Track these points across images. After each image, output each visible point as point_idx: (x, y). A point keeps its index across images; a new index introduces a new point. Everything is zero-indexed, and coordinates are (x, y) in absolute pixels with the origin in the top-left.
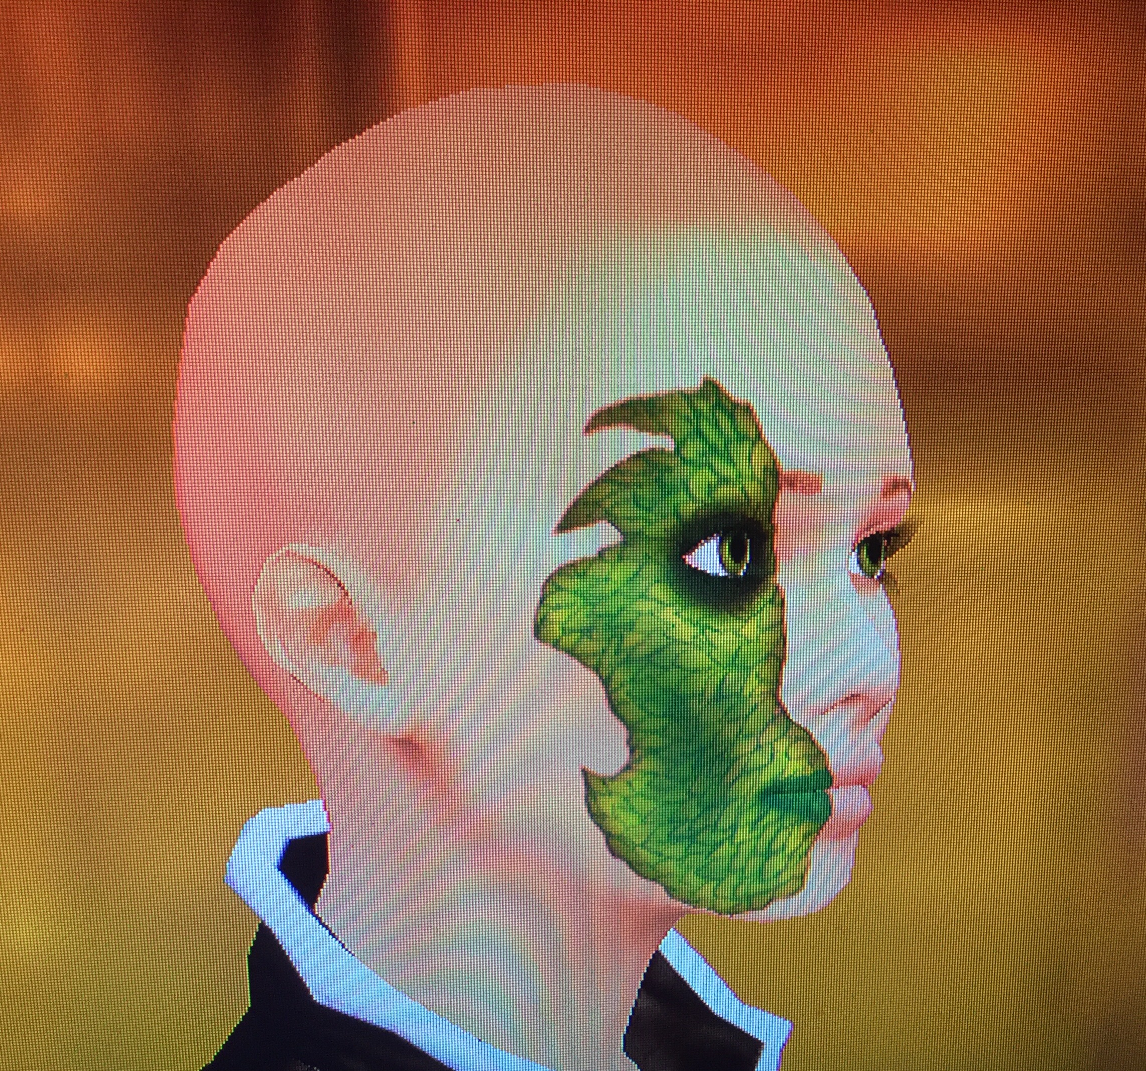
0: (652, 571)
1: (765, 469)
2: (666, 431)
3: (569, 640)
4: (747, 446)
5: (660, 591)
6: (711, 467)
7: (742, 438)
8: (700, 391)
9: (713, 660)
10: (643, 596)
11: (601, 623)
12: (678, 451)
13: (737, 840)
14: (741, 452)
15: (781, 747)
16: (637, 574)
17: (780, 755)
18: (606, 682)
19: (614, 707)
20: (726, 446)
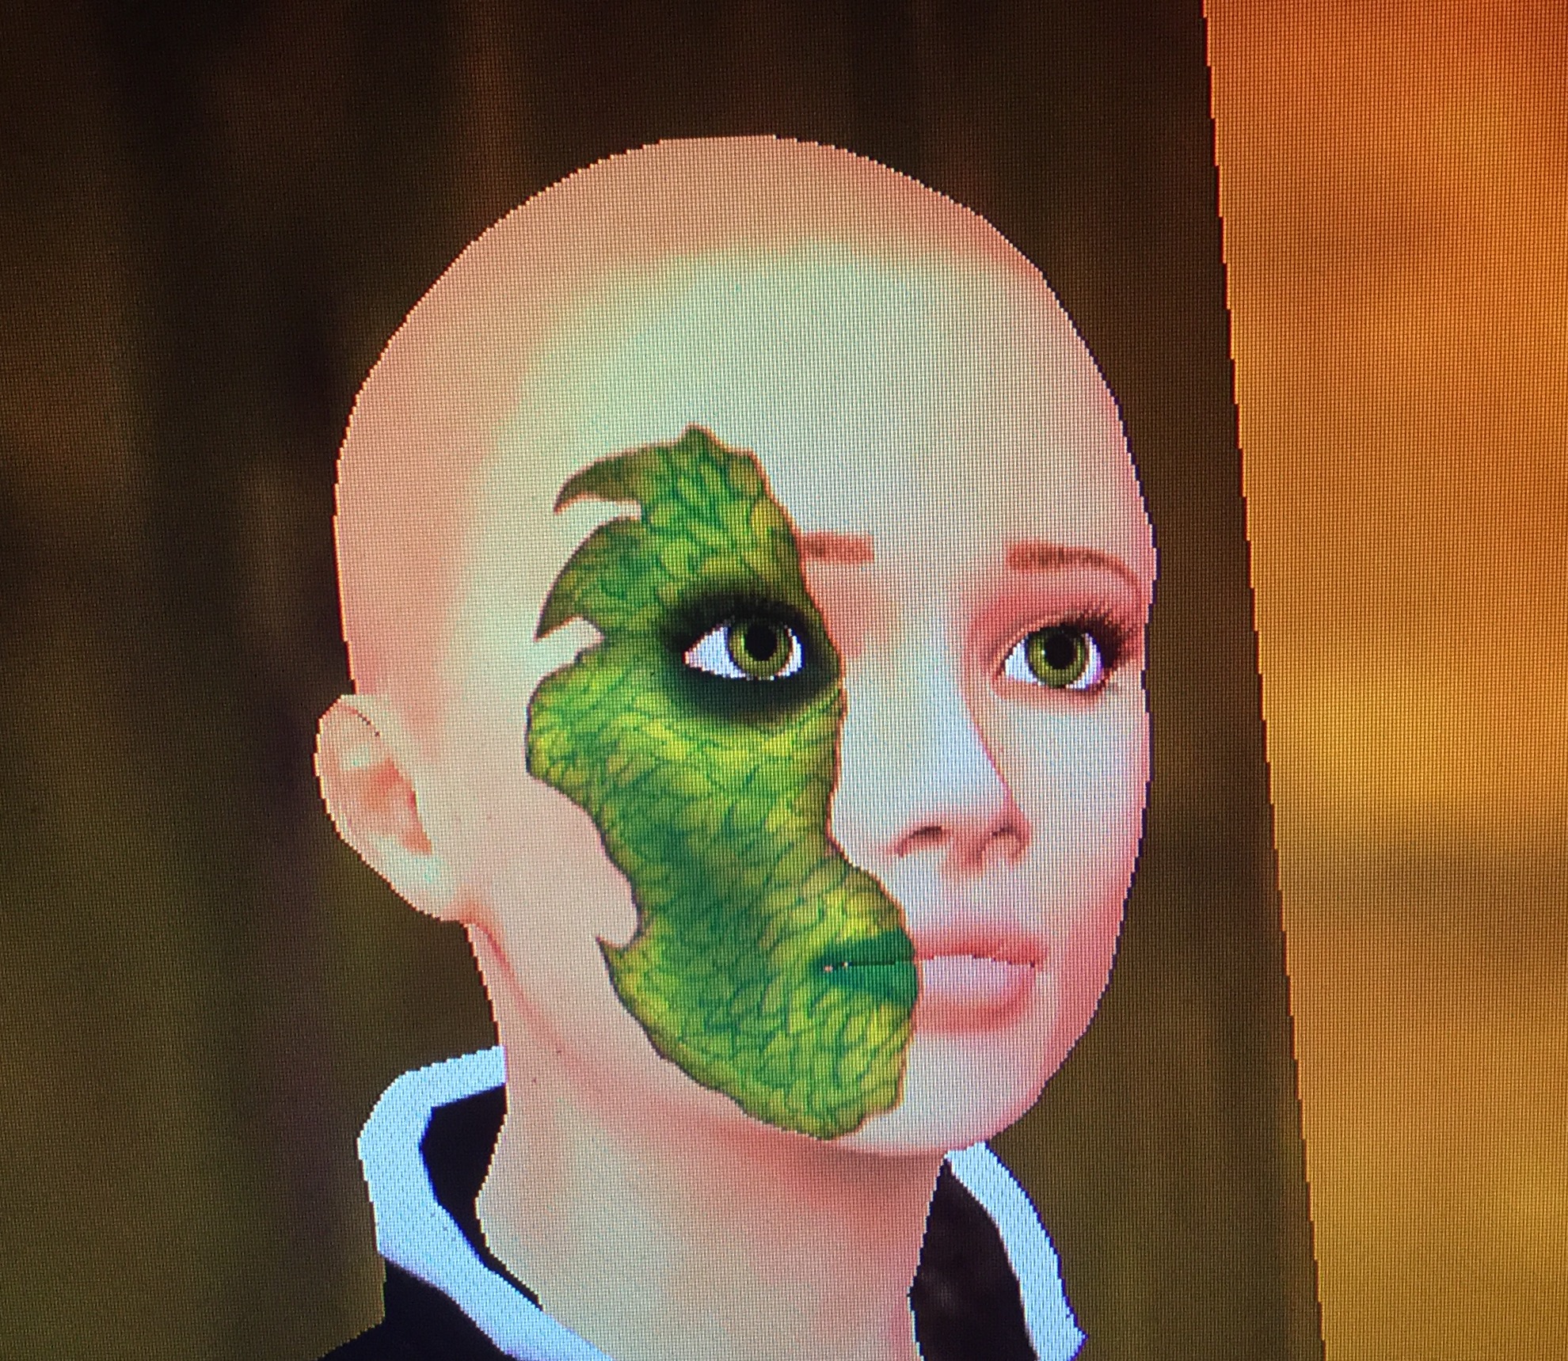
0: (641, 675)
1: (773, 533)
2: (633, 496)
3: (555, 773)
4: (744, 505)
5: (652, 701)
6: (691, 537)
7: (736, 495)
8: (683, 443)
9: (714, 783)
10: (629, 709)
11: (582, 745)
12: (645, 518)
13: (792, 1030)
14: (734, 514)
15: (835, 900)
16: (621, 682)
17: (834, 912)
18: (597, 821)
19: (611, 854)
20: (712, 506)
